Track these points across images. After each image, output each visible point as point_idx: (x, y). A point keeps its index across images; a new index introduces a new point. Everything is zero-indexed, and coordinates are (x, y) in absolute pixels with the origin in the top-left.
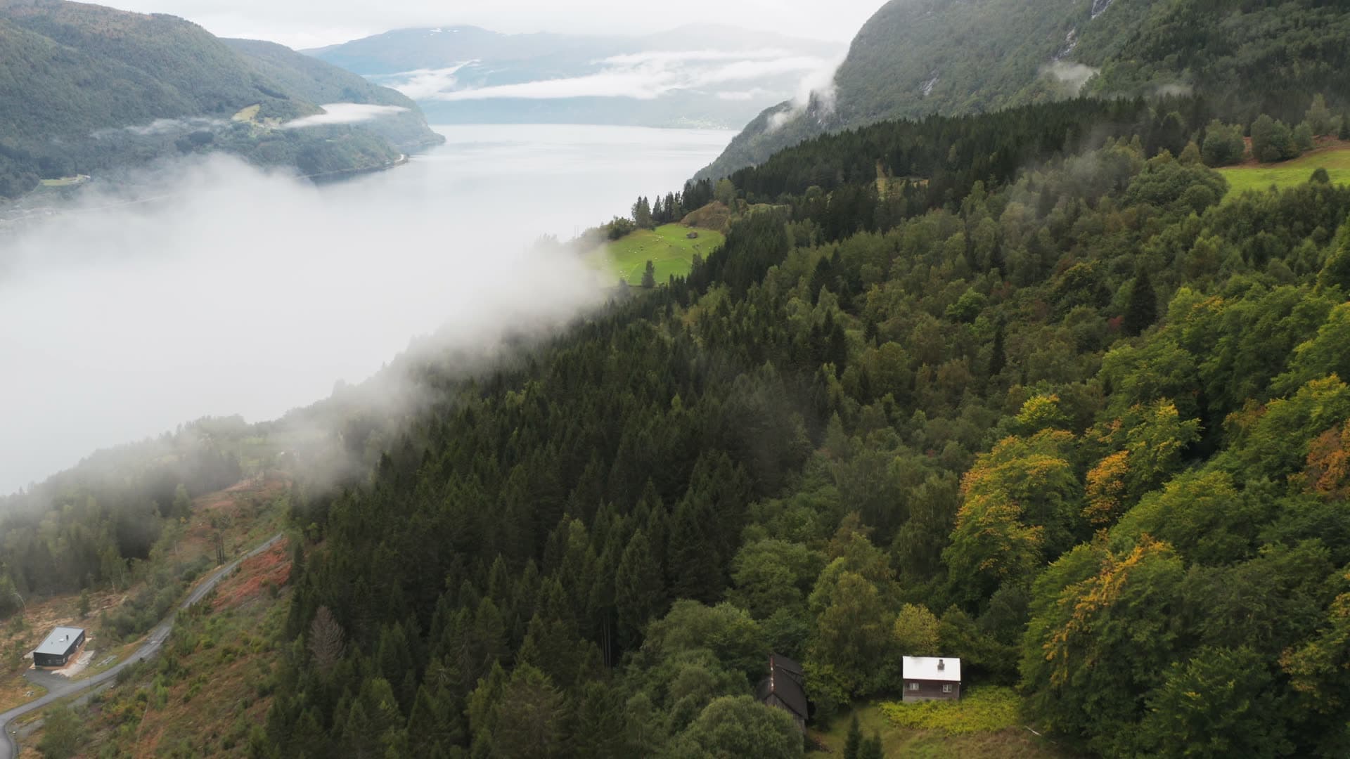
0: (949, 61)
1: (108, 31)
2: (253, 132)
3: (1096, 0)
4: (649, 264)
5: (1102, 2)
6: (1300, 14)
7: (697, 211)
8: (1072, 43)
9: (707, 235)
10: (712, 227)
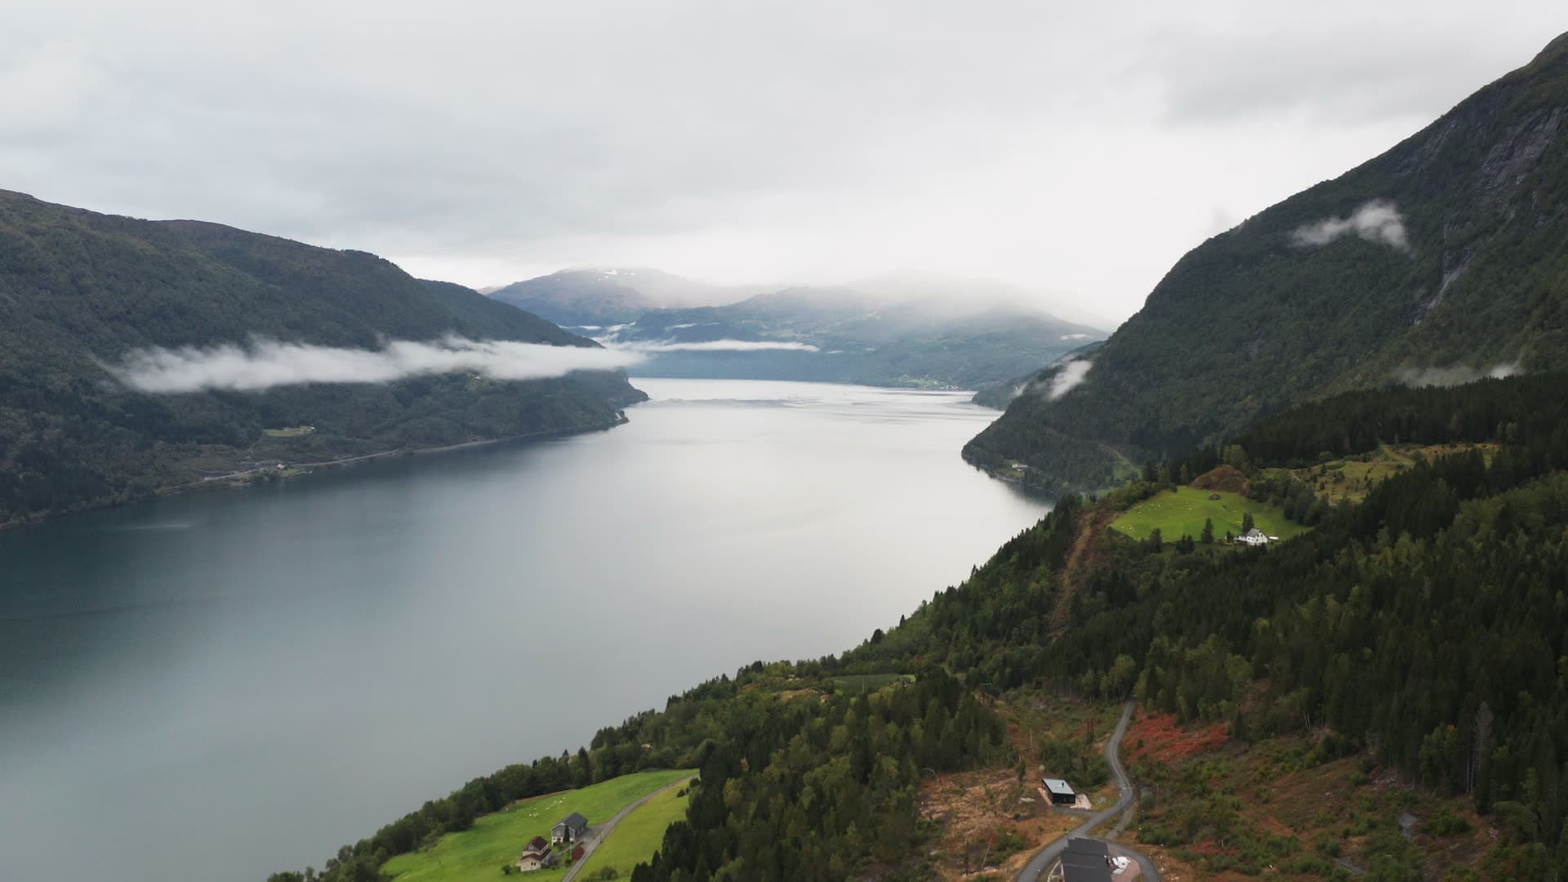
0: (1274, 320)
1: (308, 268)
3: (1448, 258)
4: (1208, 521)
5: (1455, 260)
7: (1207, 474)
8: (1423, 303)
9: (1228, 497)
10: (1230, 490)
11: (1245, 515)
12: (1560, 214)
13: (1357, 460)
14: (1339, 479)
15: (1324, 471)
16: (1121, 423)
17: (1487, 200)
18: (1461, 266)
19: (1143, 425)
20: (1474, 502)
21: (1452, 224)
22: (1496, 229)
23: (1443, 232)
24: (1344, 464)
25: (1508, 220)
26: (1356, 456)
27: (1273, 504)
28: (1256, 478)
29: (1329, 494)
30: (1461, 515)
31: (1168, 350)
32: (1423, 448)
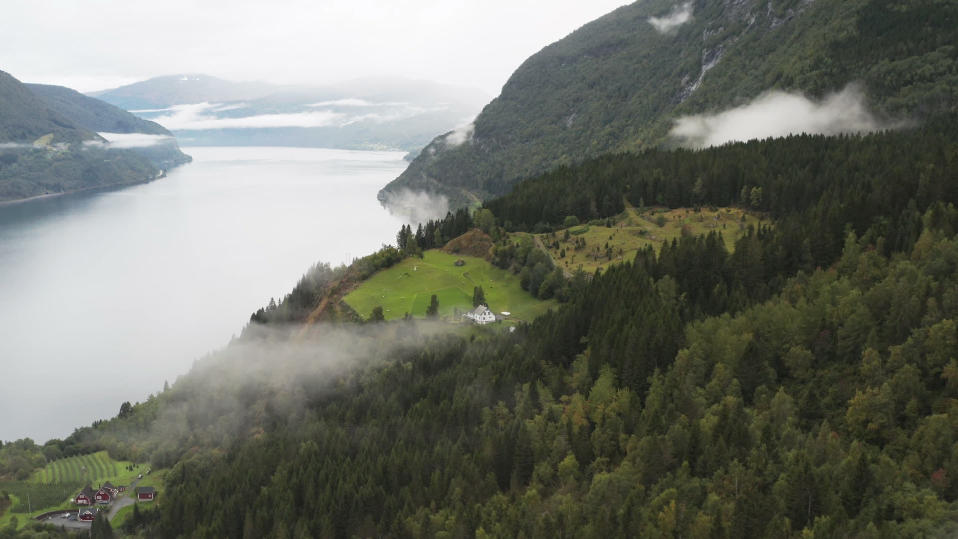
0: (584, 101)
2: (48, 154)
3: (706, 54)
4: (434, 298)
5: (711, 55)
6: (949, 61)
7: (458, 238)
8: (688, 87)
9: (473, 263)
10: (476, 255)
11: (476, 288)
12: (789, 17)
13: (601, 225)
14: (580, 246)
15: (567, 236)
16: (478, 175)
17: (734, 12)
18: (714, 60)
19: (492, 176)
20: (709, 323)
21: (709, 30)
22: (740, 32)
23: (702, 36)
24: (588, 230)
25: (750, 25)
26: (601, 219)
27: (513, 272)
28: (502, 243)
29: (567, 263)
30: (688, 348)
31: (513, 123)
32: (668, 211)
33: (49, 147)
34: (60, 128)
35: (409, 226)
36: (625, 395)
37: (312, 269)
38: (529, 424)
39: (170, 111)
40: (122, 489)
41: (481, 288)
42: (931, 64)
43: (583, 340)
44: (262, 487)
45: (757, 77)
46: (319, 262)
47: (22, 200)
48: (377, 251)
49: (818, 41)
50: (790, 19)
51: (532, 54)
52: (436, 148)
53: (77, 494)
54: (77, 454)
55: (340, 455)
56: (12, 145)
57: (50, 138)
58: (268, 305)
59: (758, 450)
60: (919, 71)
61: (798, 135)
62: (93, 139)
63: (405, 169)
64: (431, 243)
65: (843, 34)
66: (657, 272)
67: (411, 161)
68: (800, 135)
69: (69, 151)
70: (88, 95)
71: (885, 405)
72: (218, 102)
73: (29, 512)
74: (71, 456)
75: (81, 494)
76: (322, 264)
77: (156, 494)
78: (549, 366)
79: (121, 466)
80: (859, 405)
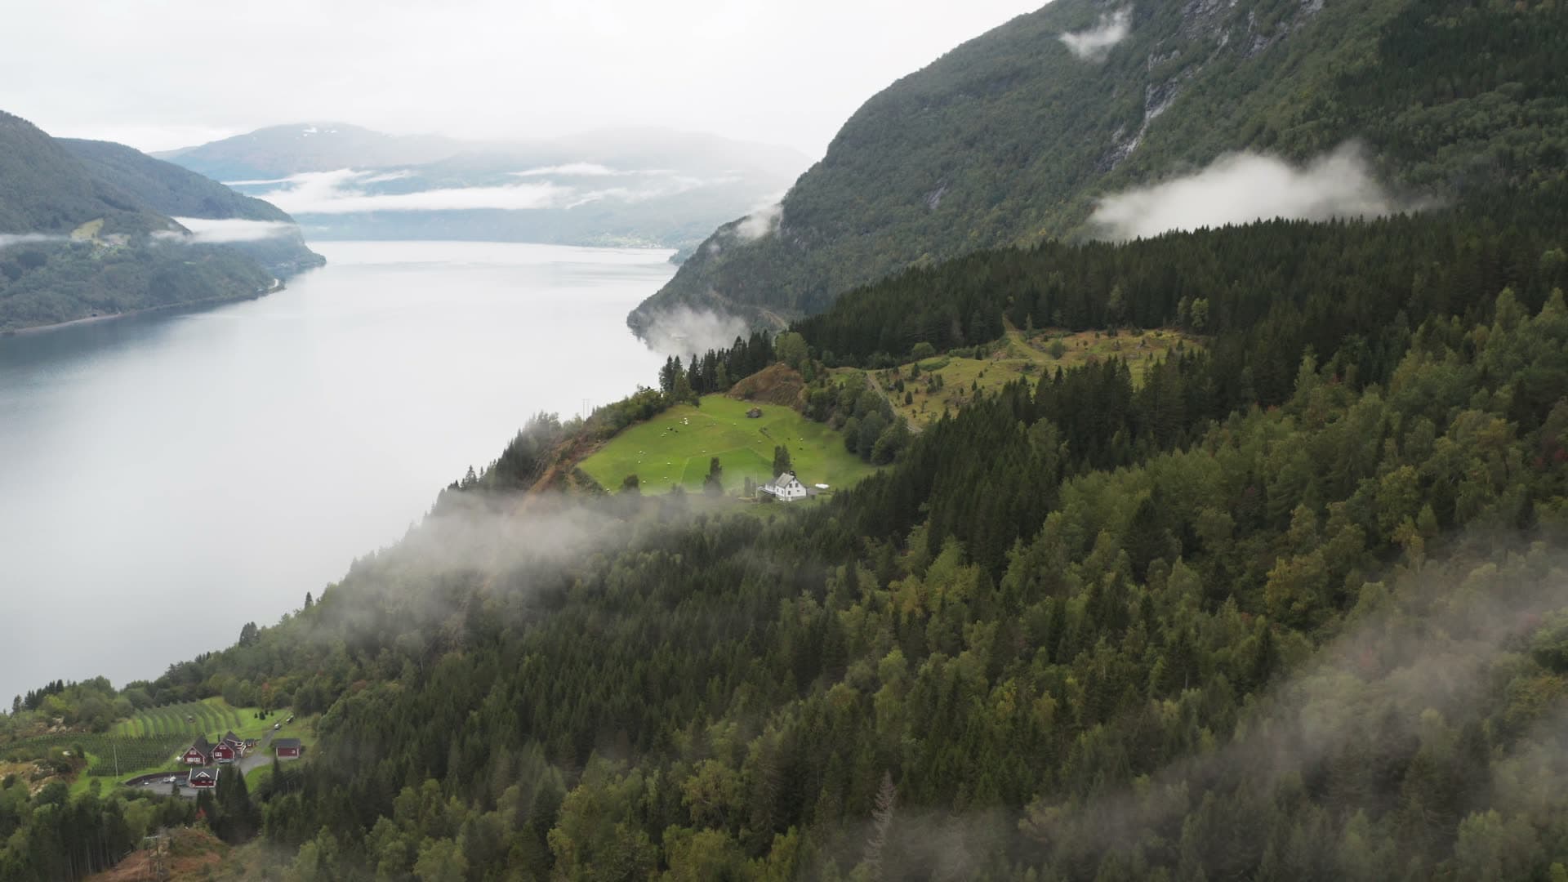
0: (959, 167)
2: (96, 253)
3: (1152, 92)
4: (715, 462)
5: (1160, 94)
6: (1513, 107)
7: (753, 376)
8: (1122, 145)
9: (774, 413)
10: (780, 401)
11: (777, 449)
12: (1281, 35)
13: (968, 356)
14: (935, 387)
15: (916, 373)
16: (788, 286)
17: (1197, 26)
18: (1165, 102)
19: (812, 288)
20: (1094, 478)
21: (1157, 54)
22: (1206, 58)
23: (1147, 64)
24: (948, 363)
25: (1221, 47)
26: (968, 348)
27: (835, 426)
28: (819, 383)
29: (914, 412)
30: (1061, 511)
31: (845, 203)
32: (1069, 335)
33: (96, 241)
34: (113, 210)
35: (677, 359)
36: (973, 572)
37: (531, 422)
38: (842, 615)
39: (288, 183)
40: (251, 743)
41: (784, 447)
42: (1486, 110)
43: (923, 507)
44: (471, 712)
45: (1226, 130)
46: (542, 412)
47: (53, 327)
48: (630, 396)
49: (1320, 73)
50: (1282, 38)
51: (875, 92)
52: (721, 245)
53: (184, 751)
54: (175, 702)
55: (582, 663)
56: (36, 237)
57: (97, 225)
58: (465, 477)
59: (1135, 629)
60: (1467, 122)
61: (1270, 220)
62: (168, 229)
63: (672, 277)
64: (712, 384)
65: (1357, 64)
66: (1030, 415)
67: (682, 264)
68: (1273, 220)
69: (129, 248)
70: (157, 157)
71: (1316, 578)
72: (366, 169)
73: (115, 775)
74: (167, 704)
75: (192, 749)
76: (546, 415)
77: (303, 749)
78: (874, 544)
79: (247, 714)
80: (1282, 579)
